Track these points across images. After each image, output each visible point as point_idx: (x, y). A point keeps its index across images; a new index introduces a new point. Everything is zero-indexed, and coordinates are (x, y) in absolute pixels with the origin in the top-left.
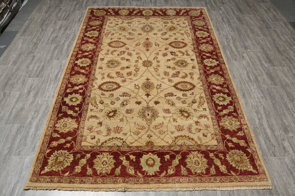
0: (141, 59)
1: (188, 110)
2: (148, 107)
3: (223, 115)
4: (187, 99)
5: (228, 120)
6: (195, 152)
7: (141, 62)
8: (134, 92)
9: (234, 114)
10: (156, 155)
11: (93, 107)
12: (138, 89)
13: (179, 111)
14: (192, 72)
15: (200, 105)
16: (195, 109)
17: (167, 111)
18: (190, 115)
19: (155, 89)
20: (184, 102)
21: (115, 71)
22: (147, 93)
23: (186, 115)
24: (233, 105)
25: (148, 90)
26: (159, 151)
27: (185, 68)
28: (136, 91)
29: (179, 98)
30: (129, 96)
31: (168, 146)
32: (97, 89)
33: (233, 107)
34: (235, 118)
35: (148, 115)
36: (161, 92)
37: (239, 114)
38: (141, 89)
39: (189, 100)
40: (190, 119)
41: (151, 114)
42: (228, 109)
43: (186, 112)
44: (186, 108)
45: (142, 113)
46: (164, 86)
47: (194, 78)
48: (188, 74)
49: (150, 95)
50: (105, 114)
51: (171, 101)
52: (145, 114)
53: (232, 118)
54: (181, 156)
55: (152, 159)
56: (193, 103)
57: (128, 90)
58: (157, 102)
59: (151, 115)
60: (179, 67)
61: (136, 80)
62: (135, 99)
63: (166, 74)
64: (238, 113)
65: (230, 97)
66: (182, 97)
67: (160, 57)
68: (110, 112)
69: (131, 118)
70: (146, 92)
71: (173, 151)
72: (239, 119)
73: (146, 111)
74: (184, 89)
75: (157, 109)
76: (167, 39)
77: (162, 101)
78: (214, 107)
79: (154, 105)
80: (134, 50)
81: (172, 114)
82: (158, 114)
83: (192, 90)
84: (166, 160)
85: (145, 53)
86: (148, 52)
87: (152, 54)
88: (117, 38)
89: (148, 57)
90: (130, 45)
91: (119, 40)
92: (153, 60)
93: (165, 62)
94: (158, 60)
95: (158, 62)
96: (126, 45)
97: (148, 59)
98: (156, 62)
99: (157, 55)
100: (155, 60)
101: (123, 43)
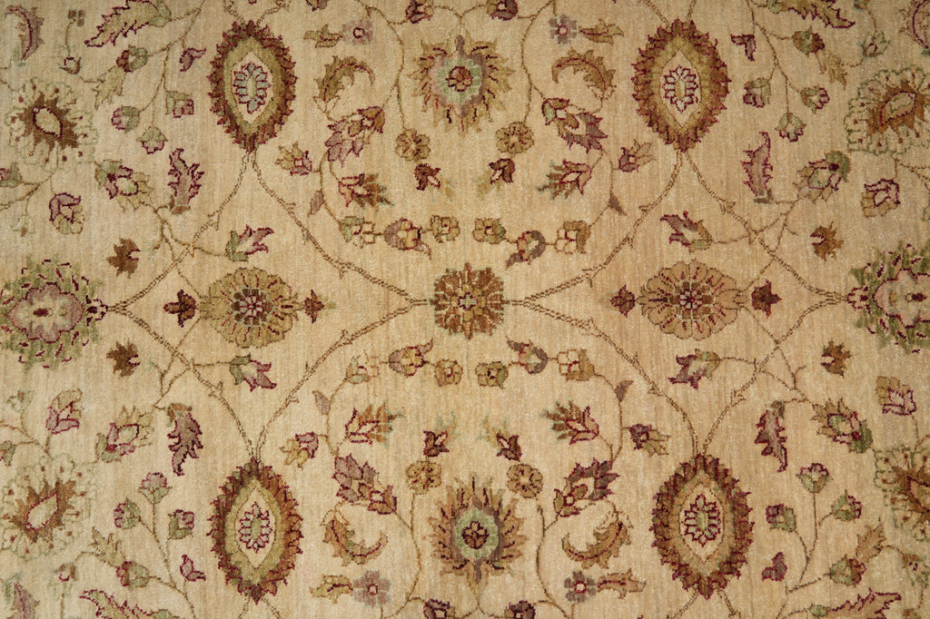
0: (519, 257)
1: (70, 534)
2: (93, 310)
4: (148, 535)
7: (493, 256)
8: (203, 228)
11: (100, 22)
12: (230, 254)
13: (65, 478)
14: (396, 593)
15: (103, 603)
16: (80, 571)
17: (63, 415)
18: (35, 540)
19: (231, 352)
20: (124, 512)
21: (393, 103)
22: (198, 301)
23: (39, 517)
25: (222, 307)
27: (428, 549)
28: (218, 240)
29: (157, 486)
30: (172, 205)
32: (232, 19)
35: (41, 313)
36: (208, 384)
38: (232, 268)
39: (138, 546)
40: (7, 537)
41: (47, 329)
43: (56, 520)
44: (88, 524)
45: (55, 278)
46: (253, 405)
47: (328, 601)
48: (373, 565)
49: (181, 322)
50: (51, 90)
51: (136, 443)
52: (46, 297)
56: (119, 564)
57: (218, 197)
58: (133, 360)
59: (40, 327)
60: (438, 515)
61: (309, 237)
62: (157, 237)
63: (373, 424)
66: (168, 505)
67: (549, 389)
68: (59, 114)
69: (19, 225)
70: (209, 299)
73: (65, 300)
74: (233, 526)
75: (82, 361)
76: (771, 442)
77: (140, 392)
79: (109, 345)
80: (620, 210)
81: (43, 442)
82: (48, 362)
83: (222, 574)
85: (585, 284)
86: (601, 301)
87: (577, 329)
88: (766, 75)
89: (537, 303)
90: (681, 178)
91: (737, 92)
92: (509, 342)
93: (486, 422)
94: (513, 371)
95: (493, 374)
96: (670, 147)
97: (516, 303)
98: (488, 359)
99: (565, 369)
100: (515, 356)
101: (703, 125)
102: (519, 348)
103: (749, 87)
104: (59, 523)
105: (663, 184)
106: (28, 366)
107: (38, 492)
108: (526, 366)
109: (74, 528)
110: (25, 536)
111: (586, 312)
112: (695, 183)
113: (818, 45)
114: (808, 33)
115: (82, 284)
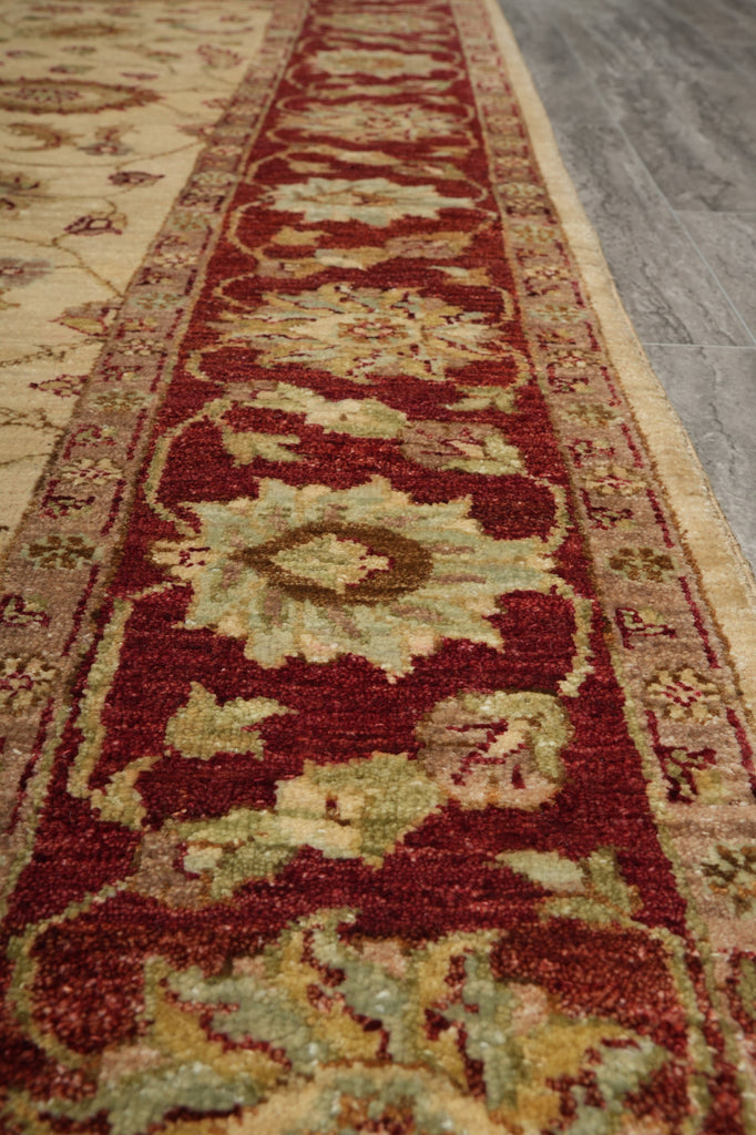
9: (545, 868)
24: (570, 686)
33: (554, 718)
34: (557, 987)
42: (415, 749)
53: (480, 985)
64: (671, 846)
78: (94, 702)
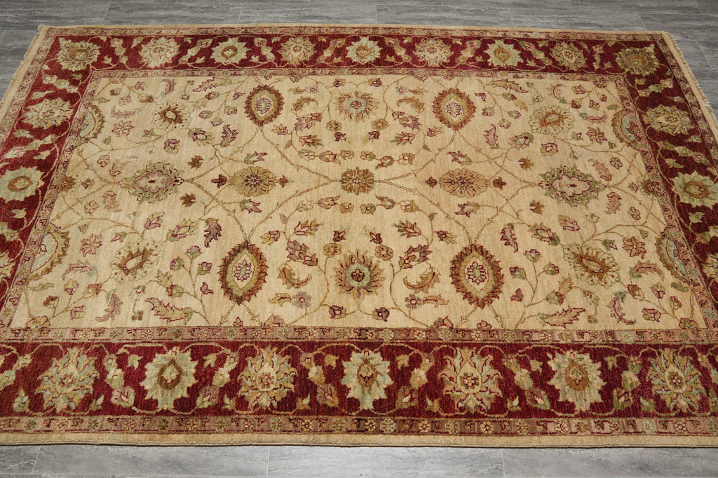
0: (382, 165)
1: (146, 272)
2: (177, 181)
3: (105, 364)
4: (187, 273)
5: (82, 378)
6: (9, 272)
7: (370, 165)
8: (234, 152)
9: (101, 400)
10: (34, 194)
11: (201, 84)
12: (246, 161)
13: (148, 248)
14: (314, 302)
15: (157, 304)
16: (147, 289)
17: (154, 222)
18: (127, 275)
19: (242, 198)
20: (176, 263)
21: (326, 112)
22: (228, 178)
23: (131, 264)
24: (134, 408)
25: (240, 181)
26: (42, 201)
27: (333, 282)
28: (242, 156)
29: (195, 252)
30: (221, 144)
31: (48, 217)
32: (258, 84)
33: (128, 405)
34: (83, 400)
35: (152, 182)
36: (228, 211)
37: (94, 418)
38: (246, 166)
39: (180, 278)
40: (113, 273)
41: (153, 188)
42: (125, 386)
43: (140, 266)
44: (156, 267)
45: (161, 169)
46: (249, 220)
47: (277, 305)
48: (302, 289)
49: (218, 187)
50: (174, 105)
51: (188, 233)
52: (156, 176)
53: (85, 391)
54: (12, 240)
55: (28, 186)
56: (169, 286)
57: (243, 141)
58: (193, 201)
59: (150, 187)
60: (339, 266)
61: (284, 156)
62: (213, 155)
63: (309, 228)
64: (101, 417)
65: (172, 406)
66: (199, 260)
67: (397, 215)
68: (174, 111)
69: (149, 150)
70: (234, 177)
71: (30, 228)
72: (74, 411)
73: (164, 177)
74: (231, 269)
75: (168, 200)
77: (194, 213)
78: (141, 345)
79: (182, 194)
80: (428, 150)
81: (141, 233)
82: (151, 200)
83: (222, 291)
84: (14, 211)
85: (413, 175)
86: (421, 182)
87: (409, 193)
88: (492, 106)
89: (390, 181)
90: (456, 140)
91: (479, 112)
92: (377, 197)
93: (364, 227)
94: (378, 208)
95: (368, 208)
96: (450, 129)
97: (380, 181)
98: (366, 203)
99: (404, 208)
100: (379, 202)
101: (464, 122)
102: (382, 199)
103: (484, 110)
104: (141, 267)
105: (448, 141)
106: (141, 202)
107: (133, 253)
108: (385, 206)
109: (148, 270)
110: (122, 273)
111: (413, 186)
112: (463, 141)
113: (513, 98)
114: (508, 94)
115: (174, 171)
